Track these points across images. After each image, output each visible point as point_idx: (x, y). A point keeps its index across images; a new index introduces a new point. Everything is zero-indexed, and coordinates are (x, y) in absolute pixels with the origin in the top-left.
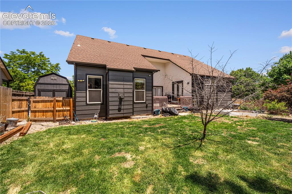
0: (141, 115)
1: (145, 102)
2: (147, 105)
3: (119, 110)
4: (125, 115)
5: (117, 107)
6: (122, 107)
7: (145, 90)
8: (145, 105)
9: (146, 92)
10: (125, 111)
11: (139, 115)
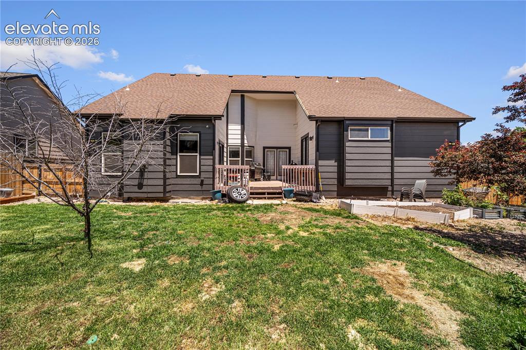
0: (190, 198)
1: (198, 174)
2: (202, 181)
3: (140, 186)
4: (150, 195)
5: (136, 182)
6: (145, 182)
7: (198, 154)
8: (198, 181)
9: (200, 158)
10: (150, 189)
11: (187, 197)
